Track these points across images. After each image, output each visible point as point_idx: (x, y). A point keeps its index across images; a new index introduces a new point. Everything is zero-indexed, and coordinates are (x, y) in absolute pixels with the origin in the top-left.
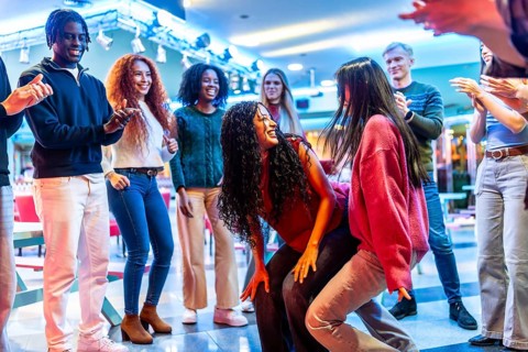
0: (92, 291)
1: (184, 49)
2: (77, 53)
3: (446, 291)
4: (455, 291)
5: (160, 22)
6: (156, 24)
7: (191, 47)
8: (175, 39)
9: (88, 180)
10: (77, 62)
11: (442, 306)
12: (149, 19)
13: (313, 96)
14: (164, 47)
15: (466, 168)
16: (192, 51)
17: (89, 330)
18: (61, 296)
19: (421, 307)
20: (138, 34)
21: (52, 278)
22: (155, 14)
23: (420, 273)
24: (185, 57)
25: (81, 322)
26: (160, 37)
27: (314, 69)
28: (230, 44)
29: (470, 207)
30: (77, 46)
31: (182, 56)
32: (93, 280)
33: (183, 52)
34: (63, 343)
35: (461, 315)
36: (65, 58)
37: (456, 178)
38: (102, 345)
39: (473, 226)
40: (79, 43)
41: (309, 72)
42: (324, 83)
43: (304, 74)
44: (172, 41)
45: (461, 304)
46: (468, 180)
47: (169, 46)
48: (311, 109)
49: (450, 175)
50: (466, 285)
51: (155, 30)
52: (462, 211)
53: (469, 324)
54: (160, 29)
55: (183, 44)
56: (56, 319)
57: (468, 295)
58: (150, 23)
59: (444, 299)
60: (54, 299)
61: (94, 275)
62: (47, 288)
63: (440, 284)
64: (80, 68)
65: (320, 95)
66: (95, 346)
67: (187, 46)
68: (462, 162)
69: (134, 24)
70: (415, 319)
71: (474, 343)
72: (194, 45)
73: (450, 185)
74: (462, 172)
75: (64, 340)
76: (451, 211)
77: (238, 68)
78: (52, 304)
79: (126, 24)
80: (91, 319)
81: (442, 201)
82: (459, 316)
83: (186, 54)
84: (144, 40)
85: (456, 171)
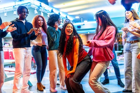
0: (26, 78)
1: (48, 12)
2: (25, 16)
3: (117, 77)
4: (119, 77)
5: (42, 6)
6: (41, 6)
7: (50, 12)
8: (45, 10)
9: (26, 49)
10: (25, 19)
11: (116, 81)
12: (39, 5)
13: (82, 25)
14: (43, 12)
15: (122, 44)
16: (50, 13)
17: (24, 88)
18: (19, 79)
19: (110, 81)
20: (36, 9)
21: (16, 74)
22: (40, 3)
23: (110, 72)
24: (48, 15)
25: (22, 86)
26: (42, 10)
27: (82, 18)
28: (60, 11)
29: (123, 54)
30: (25, 15)
31: (47, 14)
32: (26, 75)
33: (48, 13)
34: (17, 91)
35: (121, 84)
36: (22, 18)
37: (119, 46)
38: (27, 92)
39: (123, 59)
40: (26, 14)
41: (81, 19)
42: (84, 21)
43: (80, 19)
44: (45, 11)
45: (121, 81)
46: (122, 47)
47: (44, 12)
48: (81, 28)
49: (118, 46)
50: (122, 75)
51: (40, 7)
52: (121, 55)
53: (123, 86)
54: (42, 7)
55: (48, 11)
56: (17, 85)
57: (123, 78)
58: (39, 6)
59: (116, 79)
60: (17, 79)
61: (27, 74)
62: (15, 76)
63: (115, 75)
64: (26, 20)
65: (84, 25)
66: (25, 92)
67: (49, 12)
68: (121, 42)
69: (35, 6)
70: (109, 85)
71: (124, 91)
72: (51, 12)
73: (118, 48)
74: (121, 45)
75: (18, 90)
76: (118, 55)
77: (62, 17)
78: (16, 80)
79: (33, 6)
80: (25, 85)
81: (116, 53)
82: (120, 84)
83: (48, 14)
84: (38, 10)
85: (119, 45)
